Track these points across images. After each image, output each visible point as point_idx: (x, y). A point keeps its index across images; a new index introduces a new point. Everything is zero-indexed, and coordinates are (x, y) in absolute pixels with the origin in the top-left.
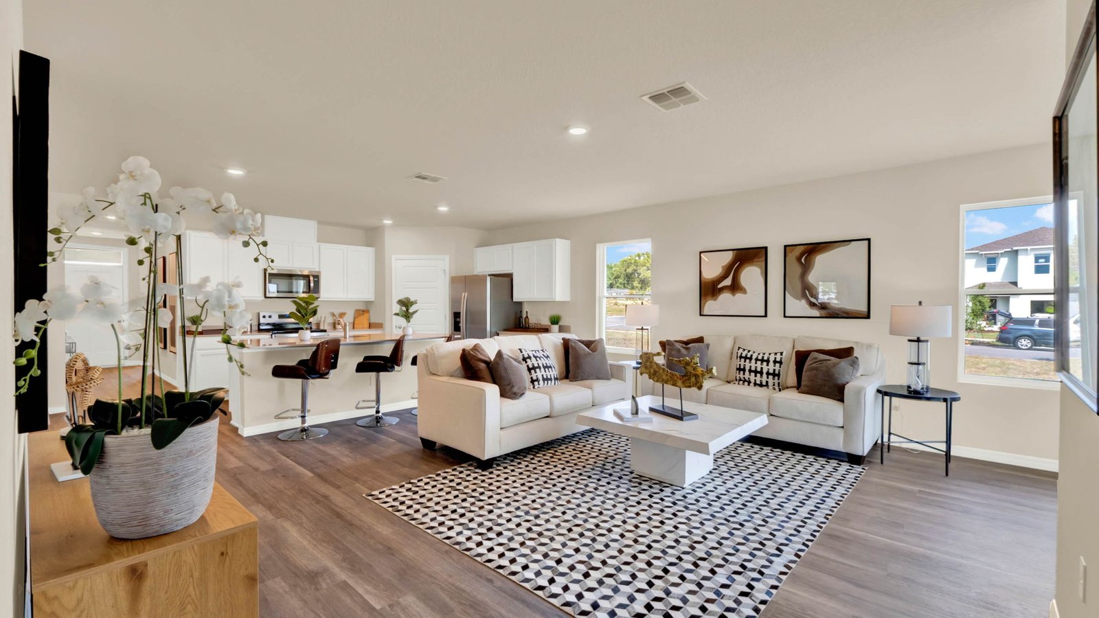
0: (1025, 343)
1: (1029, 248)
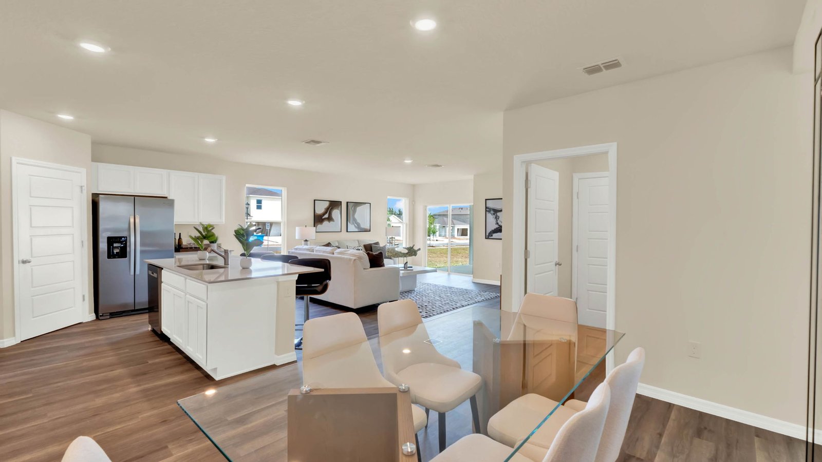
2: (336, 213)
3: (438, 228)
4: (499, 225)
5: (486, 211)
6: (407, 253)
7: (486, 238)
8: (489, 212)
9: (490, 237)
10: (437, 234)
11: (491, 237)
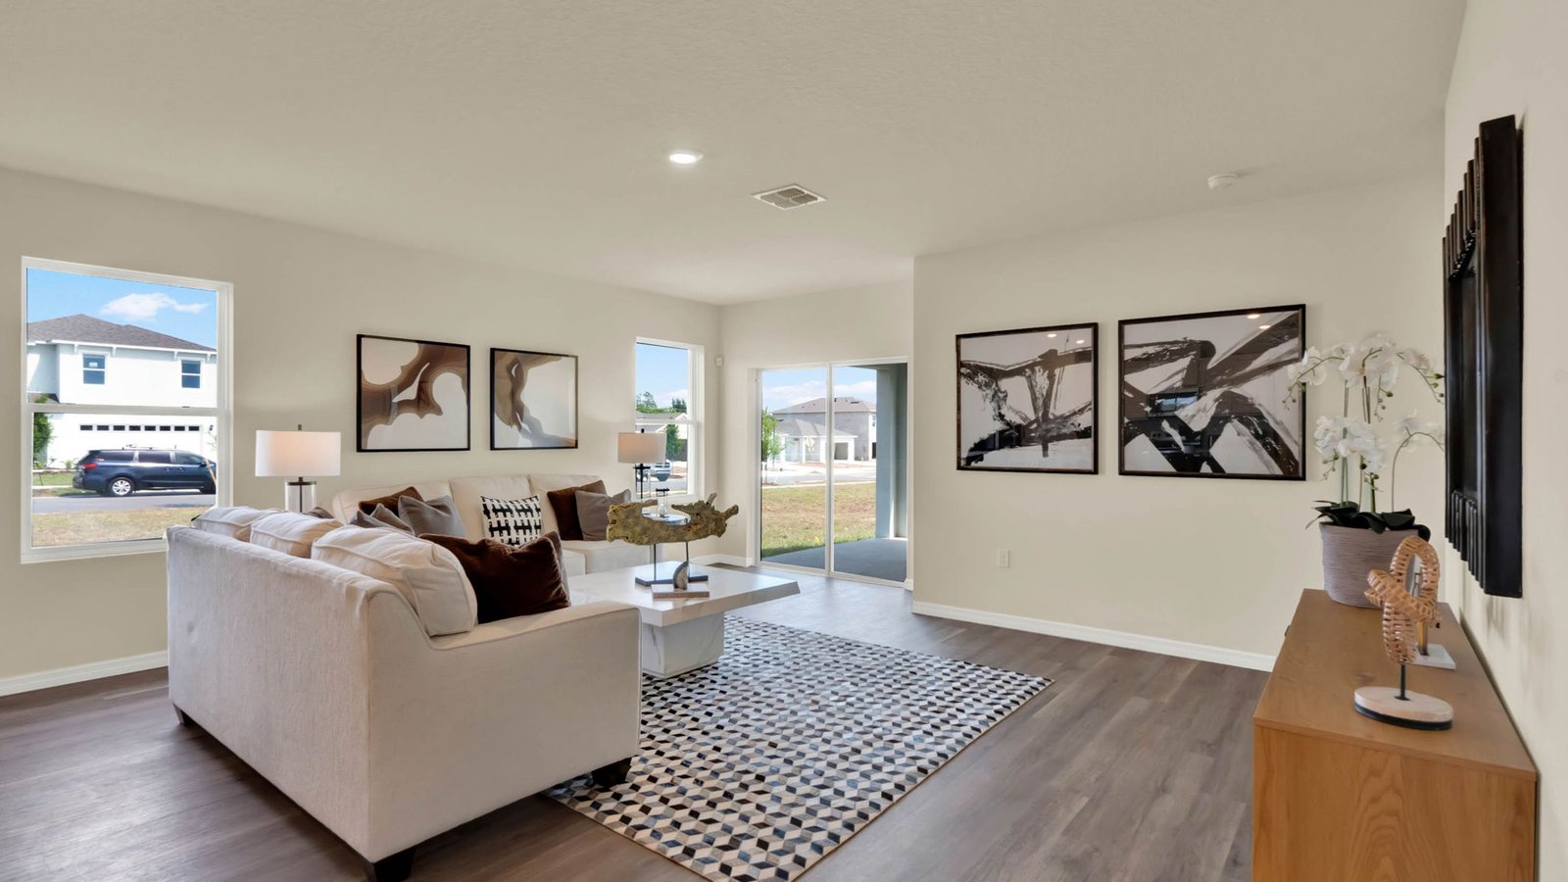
0: (121, 486)
1: (76, 343)
2: (446, 385)
3: (783, 442)
4: (1008, 424)
5: (959, 374)
6: (688, 526)
7: (959, 468)
8: (971, 377)
9: (973, 464)
10: (782, 454)
11: (980, 464)
